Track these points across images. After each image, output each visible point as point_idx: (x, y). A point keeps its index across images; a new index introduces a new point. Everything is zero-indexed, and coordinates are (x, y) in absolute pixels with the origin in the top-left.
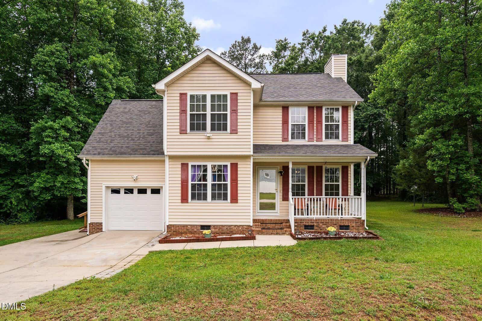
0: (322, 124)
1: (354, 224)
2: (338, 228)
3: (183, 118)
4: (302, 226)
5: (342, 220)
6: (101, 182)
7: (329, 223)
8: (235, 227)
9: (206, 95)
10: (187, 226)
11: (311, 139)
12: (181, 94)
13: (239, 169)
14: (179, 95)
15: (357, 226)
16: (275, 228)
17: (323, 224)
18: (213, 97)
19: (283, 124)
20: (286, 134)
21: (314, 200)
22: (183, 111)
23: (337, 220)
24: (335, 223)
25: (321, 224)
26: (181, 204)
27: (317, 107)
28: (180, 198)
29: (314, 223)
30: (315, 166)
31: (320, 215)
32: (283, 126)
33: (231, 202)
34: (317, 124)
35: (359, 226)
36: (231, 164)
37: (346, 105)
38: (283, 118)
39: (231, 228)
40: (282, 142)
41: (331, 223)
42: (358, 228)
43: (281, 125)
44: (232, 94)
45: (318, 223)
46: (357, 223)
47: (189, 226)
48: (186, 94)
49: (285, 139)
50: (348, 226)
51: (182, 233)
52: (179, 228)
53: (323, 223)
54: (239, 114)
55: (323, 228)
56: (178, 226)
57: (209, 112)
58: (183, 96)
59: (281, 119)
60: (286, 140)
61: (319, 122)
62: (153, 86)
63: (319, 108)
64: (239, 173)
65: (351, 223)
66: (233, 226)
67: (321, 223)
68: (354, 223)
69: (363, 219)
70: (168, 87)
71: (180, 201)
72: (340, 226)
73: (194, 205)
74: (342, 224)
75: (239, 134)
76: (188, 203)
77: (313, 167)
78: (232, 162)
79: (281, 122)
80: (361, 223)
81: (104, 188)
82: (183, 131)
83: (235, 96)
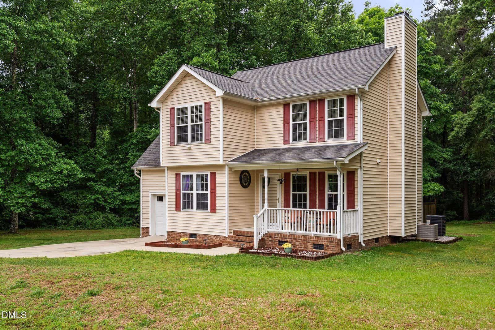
0: (324, 120)
1: (328, 244)
2: (311, 247)
3: (172, 131)
4: (276, 241)
5: (316, 237)
6: (148, 190)
7: (302, 240)
8: (214, 237)
9: (187, 107)
10: (180, 234)
11: (312, 140)
12: (171, 109)
13: (217, 179)
14: (169, 110)
15: (332, 246)
16: (246, 240)
17: (296, 241)
18: (192, 108)
19: (284, 124)
20: (287, 135)
21: (317, 213)
22: (172, 125)
23: (310, 237)
24: (309, 240)
25: (294, 241)
26: (175, 212)
27: (319, 100)
28: (175, 206)
29: (287, 238)
30: (317, 172)
31: (306, 231)
32: (284, 127)
33: (211, 212)
34: (319, 121)
35: (334, 247)
36: (211, 173)
37: (351, 94)
38: (284, 117)
39: (211, 238)
40: (283, 145)
41: (304, 240)
42: (333, 248)
43: (282, 125)
44: (206, 103)
45: (291, 239)
46: (331, 242)
47: (181, 233)
48: (174, 108)
49: (286, 142)
50: (322, 245)
51: (177, 240)
52: (175, 235)
53: (296, 239)
54: (212, 123)
55: (296, 245)
56: (175, 233)
57: (189, 124)
58: (172, 109)
59: (282, 119)
60: (288, 142)
61: (322, 118)
62: (149, 105)
63: (322, 101)
64: (217, 182)
65: (325, 241)
66: (213, 236)
67: (294, 239)
68: (328, 242)
69: (338, 238)
70: (162, 103)
71: (175, 209)
72: (314, 244)
73: (185, 213)
74: (316, 243)
75: (212, 143)
76: (180, 211)
77: (315, 173)
78: (211, 172)
79: (282, 122)
80: (336, 243)
81: (150, 195)
82: (172, 144)
83: (208, 104)
